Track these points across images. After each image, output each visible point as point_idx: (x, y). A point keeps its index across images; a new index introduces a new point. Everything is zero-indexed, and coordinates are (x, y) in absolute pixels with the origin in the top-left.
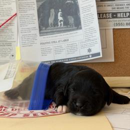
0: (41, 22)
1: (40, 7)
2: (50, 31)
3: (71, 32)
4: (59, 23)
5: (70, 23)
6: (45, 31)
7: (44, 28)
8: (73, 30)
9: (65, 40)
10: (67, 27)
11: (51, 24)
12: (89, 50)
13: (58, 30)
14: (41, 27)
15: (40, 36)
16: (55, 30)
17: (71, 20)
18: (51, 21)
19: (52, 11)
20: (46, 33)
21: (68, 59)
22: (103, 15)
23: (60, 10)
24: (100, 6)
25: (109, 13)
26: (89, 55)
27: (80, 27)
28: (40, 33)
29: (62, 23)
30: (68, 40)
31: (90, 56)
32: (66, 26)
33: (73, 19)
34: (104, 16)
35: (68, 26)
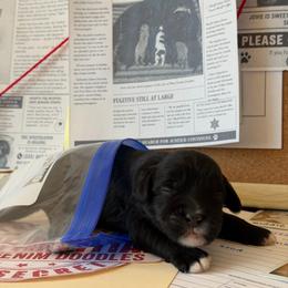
0: (118, 53)
1: (119, 20)
2: (135, 73)
3: (180, 80)
4: (157, 57)
5: (179, 57)
6: (126, 73)
7: (124, 67)
8: (185, 74)
9: (166, 97)
10: (173, 68)
11: (140, 58)
12: (215, 124)
13: (152, 72)
14: (119, 62)
15: (114, 83)
16: (146, 72)
17: (183, 51)
18: (140, 51)
19: (145, 29)
20: (128, 77)
21: (169, 139)
22: (261, 39)
23: (161, 28)
24: (257, 17)
25: (277, 34)
26: (212, 135)
27: (199, 68)
28: (115, 77)
29: (163, 56)
30: (172, 96)
31: (216, 138)
32: (170, 66)
33: (186, 50)
34: (265, 41)
35: (176, 65)
